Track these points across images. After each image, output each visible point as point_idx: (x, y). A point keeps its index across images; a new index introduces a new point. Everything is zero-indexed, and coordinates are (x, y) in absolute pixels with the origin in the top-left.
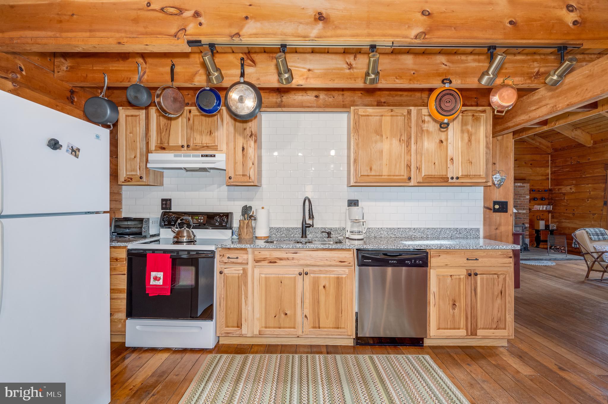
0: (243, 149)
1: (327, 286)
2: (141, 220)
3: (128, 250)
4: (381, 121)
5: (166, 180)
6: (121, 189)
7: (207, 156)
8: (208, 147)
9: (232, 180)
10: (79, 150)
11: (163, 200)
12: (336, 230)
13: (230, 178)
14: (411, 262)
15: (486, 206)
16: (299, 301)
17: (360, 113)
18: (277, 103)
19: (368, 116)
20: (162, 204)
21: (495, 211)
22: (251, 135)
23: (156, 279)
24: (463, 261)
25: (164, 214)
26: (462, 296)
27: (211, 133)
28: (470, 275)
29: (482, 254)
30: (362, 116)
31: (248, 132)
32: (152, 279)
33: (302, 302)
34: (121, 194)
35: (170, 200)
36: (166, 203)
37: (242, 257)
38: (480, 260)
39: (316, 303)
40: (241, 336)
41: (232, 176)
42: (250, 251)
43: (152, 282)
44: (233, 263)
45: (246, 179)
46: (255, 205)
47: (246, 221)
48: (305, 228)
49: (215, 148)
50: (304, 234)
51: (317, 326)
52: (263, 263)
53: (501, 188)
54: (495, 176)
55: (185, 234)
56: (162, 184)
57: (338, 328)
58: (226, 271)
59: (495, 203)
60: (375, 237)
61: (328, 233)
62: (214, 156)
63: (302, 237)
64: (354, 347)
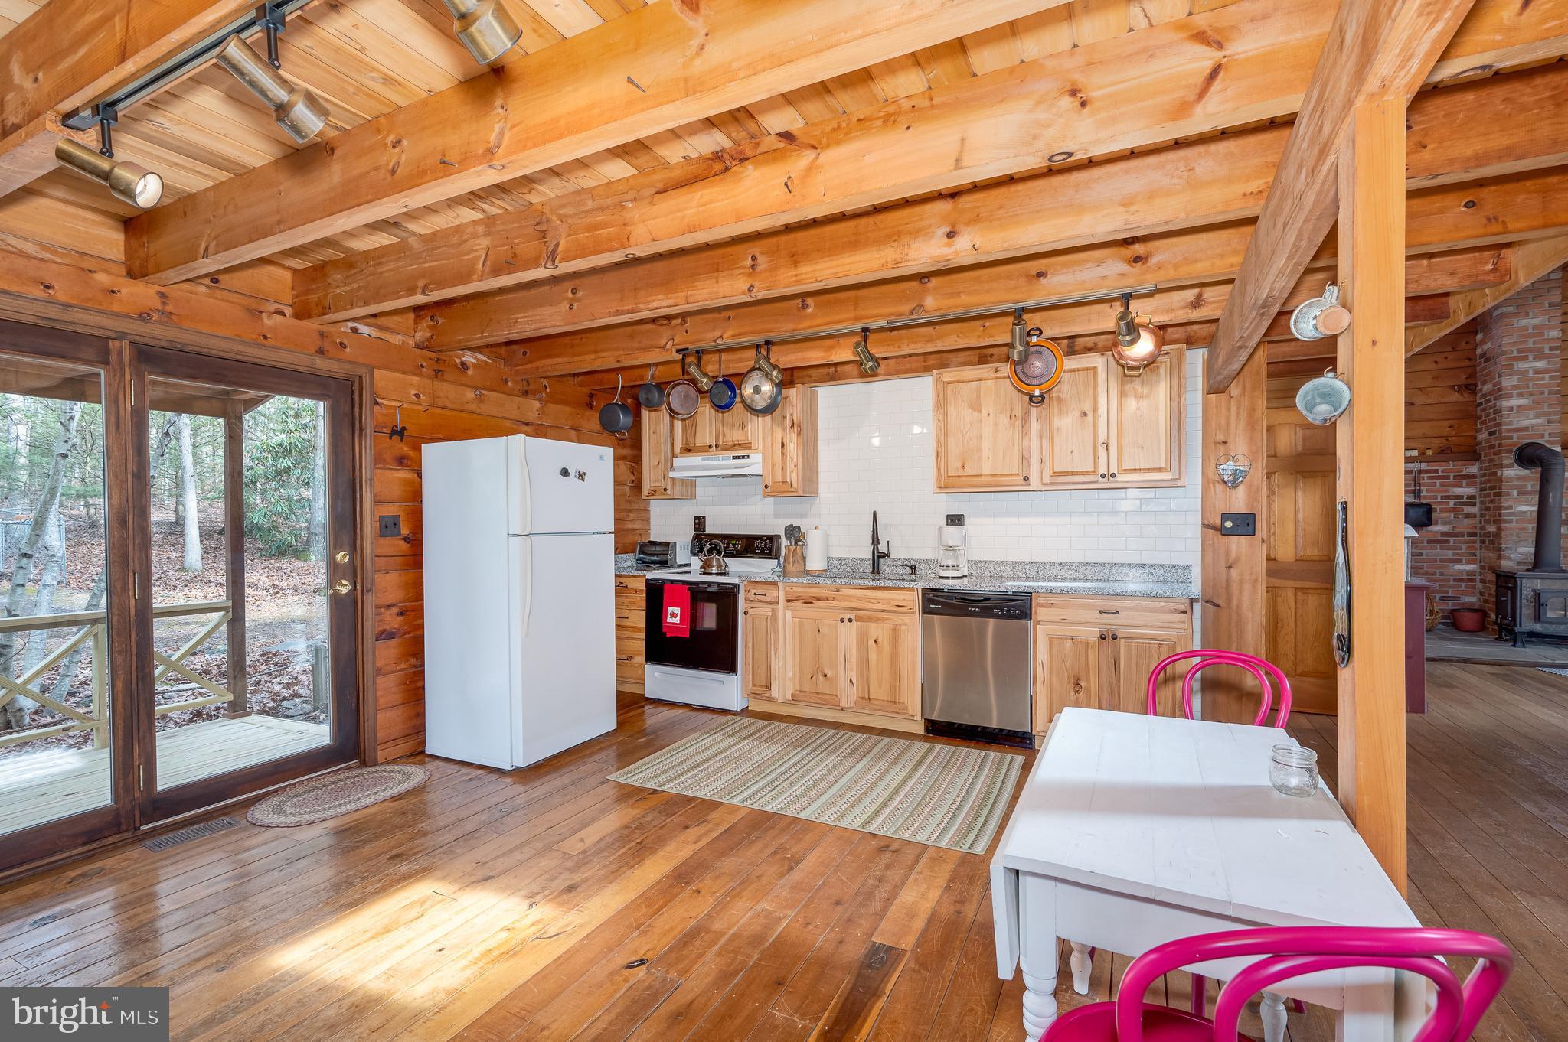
0: (783, 445)
1: (880, 641)
2: (667, 544)
3: (647, 580)
4: (978, 390)
5: (699, 491)
6: (649, 504)
7: (739, 457)
8: (739, 445)
9: (769, 490)
10: (584, 474)
11: (696, 518)
12: (926, 562)
13: (766, 487)
14: (1003, 611)
15: (1206, 522)
16: (842, 659)
17: (945, 380)
18: (828, 374)
19: (958, 382)
20: (695, 524)
21: (1226, 532)
22: (793, 425)
23: (673, 615)
24: (1093, 615)
25: (696, 536)
26: (1091, 672)
27: (743, 426)
28: (1103, 638)
29: (1128, 603)
30: (948, 383)
31: (788, 421)
32: (669, 616)
33: (847, 660)
34: (649, 511)
35: (704, 518)
36: (700, 521)
37: (771, 593)
38: (1122, 614)
39: (865, 664)
40: (771, 700)
41: (770, 484)
42: (781, 585)
43: (669, 619)
44: (760, 601)
45: (786, 488)
46: (804, 525)
47: (793, 548)
48: (878, 557)
49: (747, 446)
50: (876, 569)
51: (867, 696)
52: (798, 603)
53: (1241, 489)
54: (1221, 467)
55: (714, 564)
56: (693, 496)
57: (895, 702)
58: (752, 612)
59: (1226, 517)
60: (991, 576)
61: (911, 567)
62: (748, 457)
63: (873, 572)
64: (924, 736)
